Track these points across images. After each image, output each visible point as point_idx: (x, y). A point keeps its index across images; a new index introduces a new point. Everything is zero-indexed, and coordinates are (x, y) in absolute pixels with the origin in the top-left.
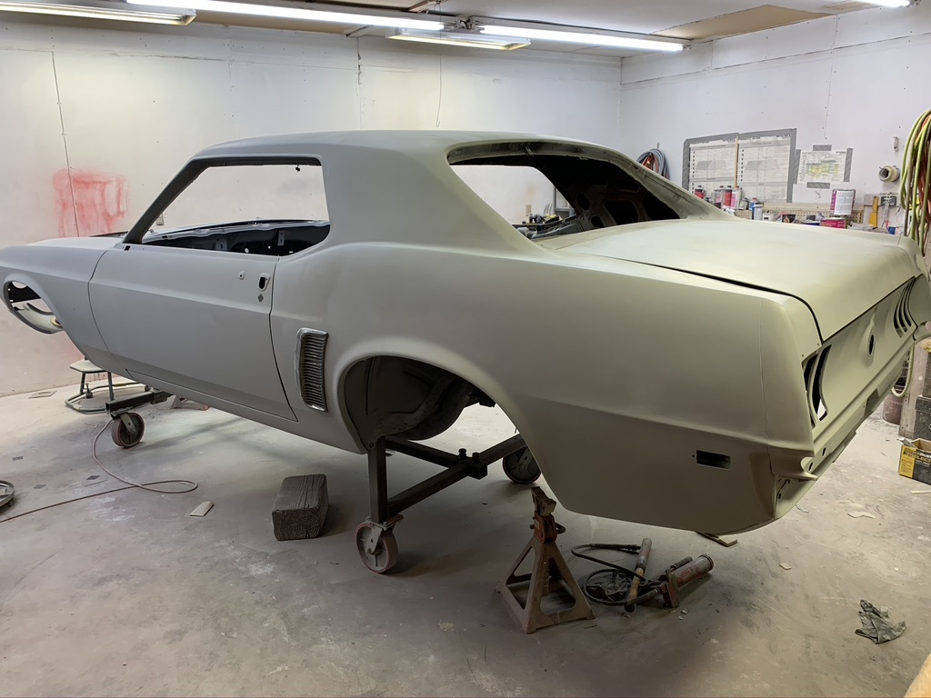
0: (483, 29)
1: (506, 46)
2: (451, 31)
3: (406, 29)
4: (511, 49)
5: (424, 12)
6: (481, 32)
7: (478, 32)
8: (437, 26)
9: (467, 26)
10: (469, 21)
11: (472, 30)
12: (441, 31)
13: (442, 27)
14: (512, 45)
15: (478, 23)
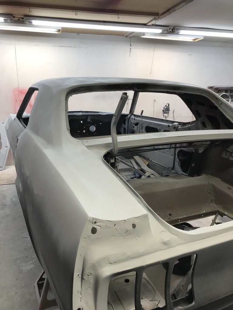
0: (180, 32)
1: (193, 40)
2: (165, 33)
3: (147, 33)
4: (195, 41)
5: (153, 25)
6: (179, 33)
7: (178, 34)
8: (159, 31)
9: (173, 31)
10: (174, 29)
11: (175, 33)
12: (161, 33)
13: (161, 32)
14: (196, 39)
15: (178, 29)
